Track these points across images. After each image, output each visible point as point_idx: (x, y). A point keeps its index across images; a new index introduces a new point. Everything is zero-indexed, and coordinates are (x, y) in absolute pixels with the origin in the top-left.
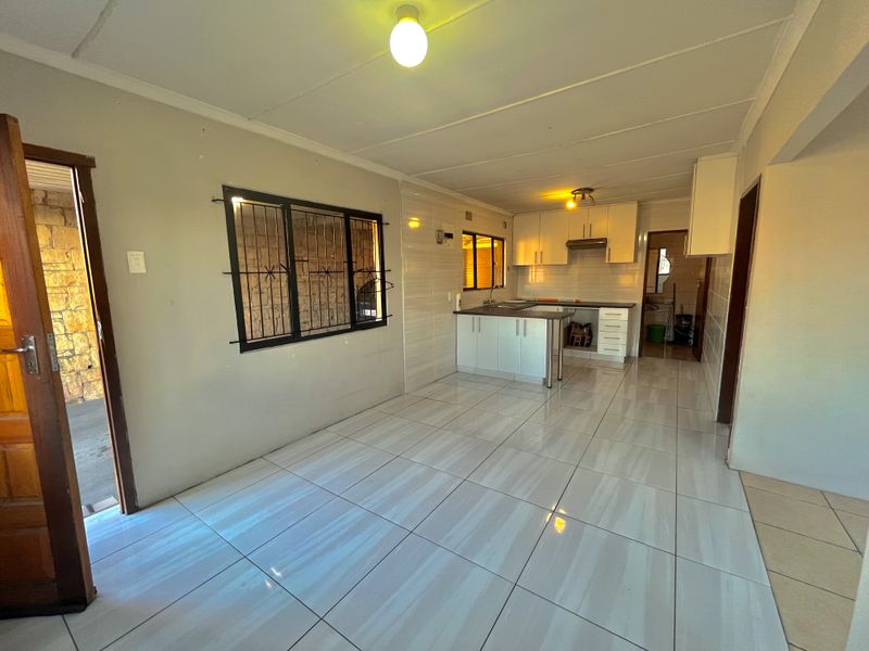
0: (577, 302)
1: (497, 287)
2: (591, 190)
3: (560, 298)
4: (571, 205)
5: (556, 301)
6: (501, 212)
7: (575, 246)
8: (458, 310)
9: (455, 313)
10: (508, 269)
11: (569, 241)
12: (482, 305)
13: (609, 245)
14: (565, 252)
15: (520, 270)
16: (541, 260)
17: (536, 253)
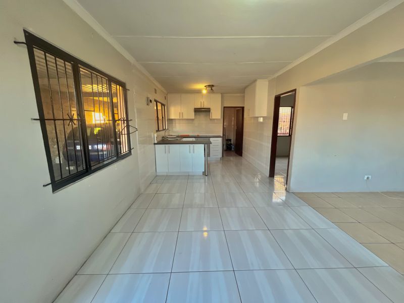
0: (198, 136)
2: (213, 86)
3: (191, 134)
4: (205, 92)
5: (189, 136)
7: (197, 111)
8: (156, 142)
9: (155, 144)
10: (167, 120)
11: (195, 109)
12: (162, 139)
13: (211, 111)
14: (193, 113)
15: (170, 121)
16: (183, 117)
17: (180, 113)
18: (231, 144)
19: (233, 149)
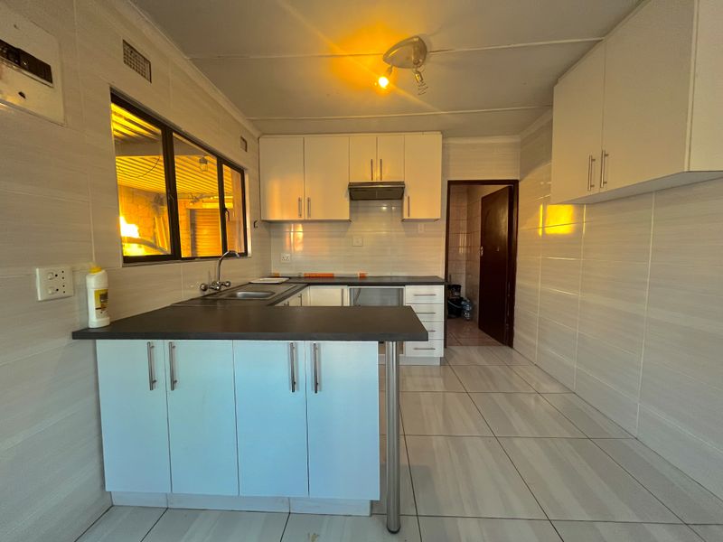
0: (362, 277)
1: (232, 255)
3: (339, 271)
5: (332, 277)
6: (240, 120)
7: (361, 194)
10: (254, 224)
11: (350, 184)
12: (197, 293)
13: (408, 193)
14: (346, 202)
15: (273, 228)
16: (309, 215)
17: (300, 200)
18: (462, 299)
19: (467, 315)
